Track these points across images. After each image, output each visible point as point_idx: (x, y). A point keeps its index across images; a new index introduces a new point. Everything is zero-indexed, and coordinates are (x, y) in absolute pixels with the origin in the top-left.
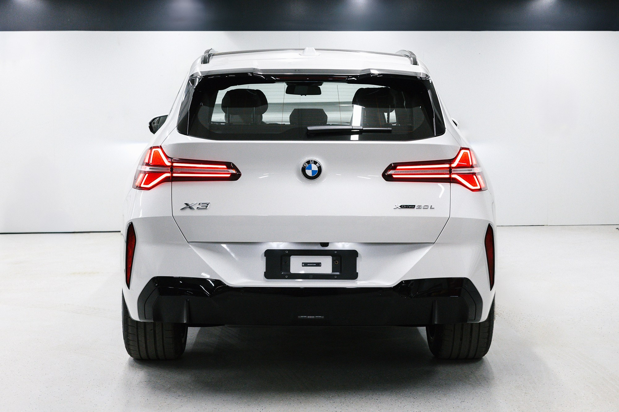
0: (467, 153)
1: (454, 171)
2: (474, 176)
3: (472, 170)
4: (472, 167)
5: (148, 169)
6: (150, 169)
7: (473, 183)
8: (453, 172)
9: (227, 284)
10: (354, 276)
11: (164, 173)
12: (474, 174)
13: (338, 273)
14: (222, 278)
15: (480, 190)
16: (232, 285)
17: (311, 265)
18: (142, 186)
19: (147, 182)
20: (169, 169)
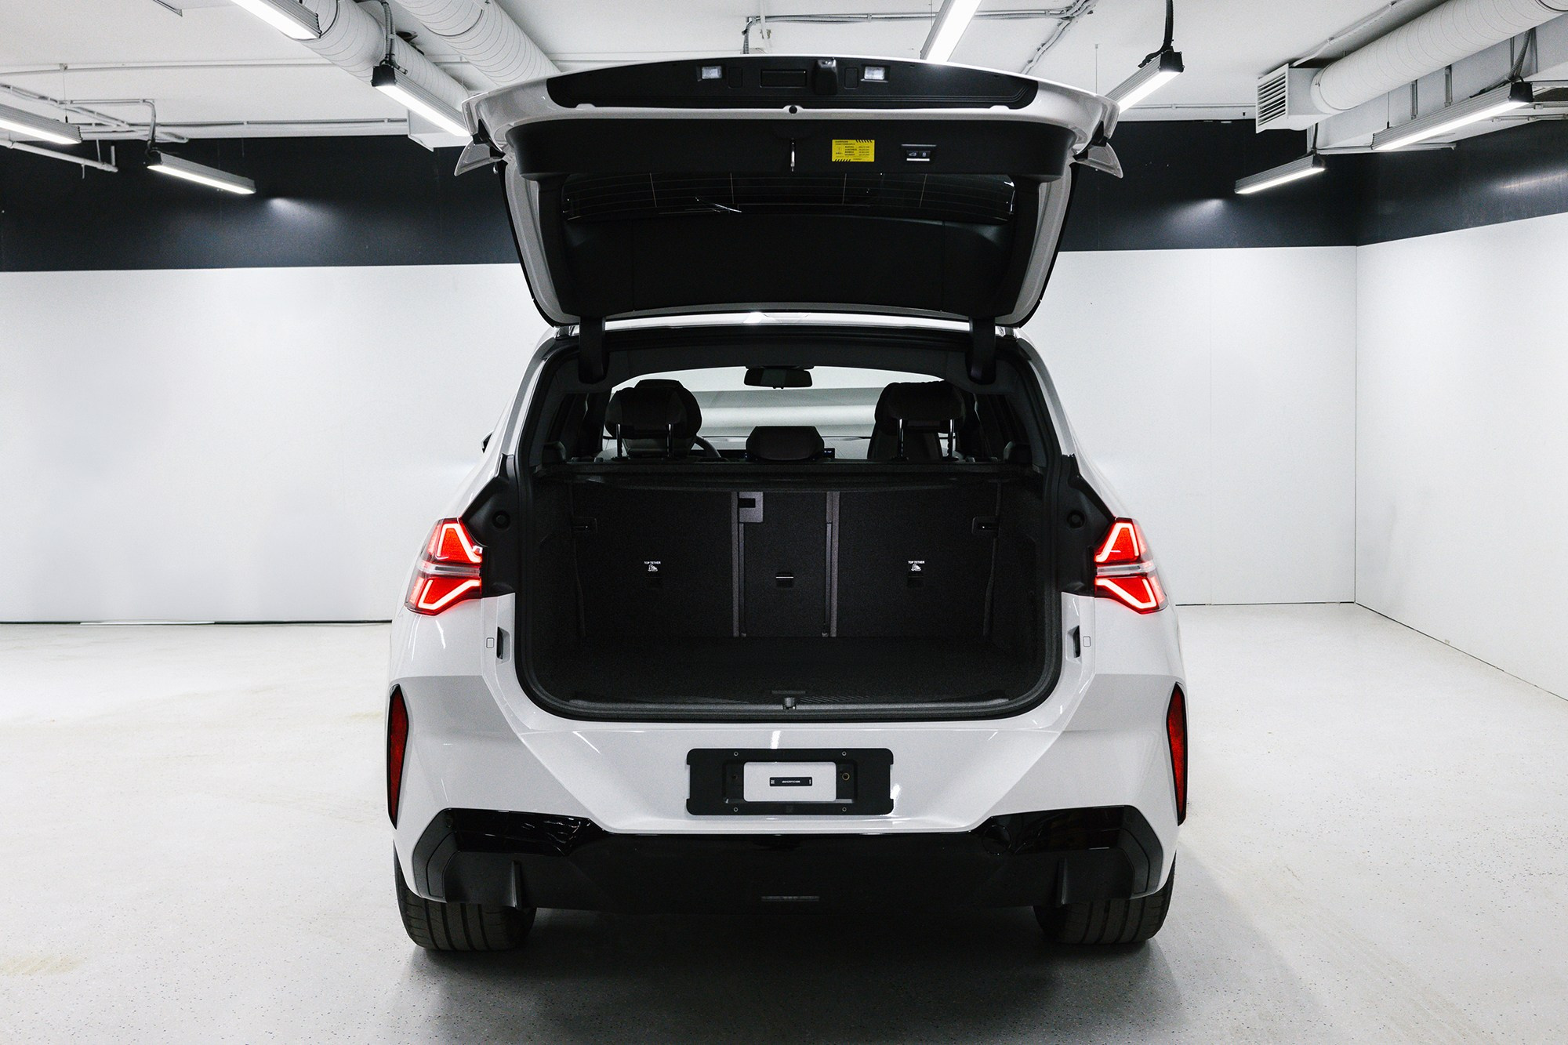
0: (1128, 529)
1: (1102, 571)
2: (1145, 582)
3: (1139, 567)
4: (1139, 560)
5: (432, 569)
6: (437, 568)
7: (1142, 596)
8: (1099, 574)
9: (604, 828)
10: (884, 806)
11: (467, 579)
12: (1144, 575)
13: (849, 801)
14: (593, 815)
15: (1156, 609)
16: (614, 829)
17: (790, 782)
18: (422, 605)
19: (431, 599)
20: (478, 570)
